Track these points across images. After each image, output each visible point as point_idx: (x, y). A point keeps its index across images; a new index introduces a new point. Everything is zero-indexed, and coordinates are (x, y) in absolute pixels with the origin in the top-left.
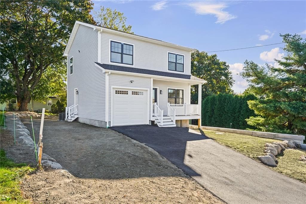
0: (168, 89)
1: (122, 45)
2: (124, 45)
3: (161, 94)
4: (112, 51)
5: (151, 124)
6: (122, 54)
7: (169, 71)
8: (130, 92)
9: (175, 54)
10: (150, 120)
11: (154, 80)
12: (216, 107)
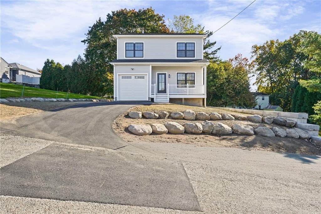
0: (177, 73)
1: (134, 44)
2: (136, 44)
3: (169, 78)
4: (126, 49)
5: (150, 101)
6: (134, 50)
7: (178, 58)
8: (133, 77)
9: (184, 43)
10: (149, 98)
11: (152, 67)
12: (306, 94)
